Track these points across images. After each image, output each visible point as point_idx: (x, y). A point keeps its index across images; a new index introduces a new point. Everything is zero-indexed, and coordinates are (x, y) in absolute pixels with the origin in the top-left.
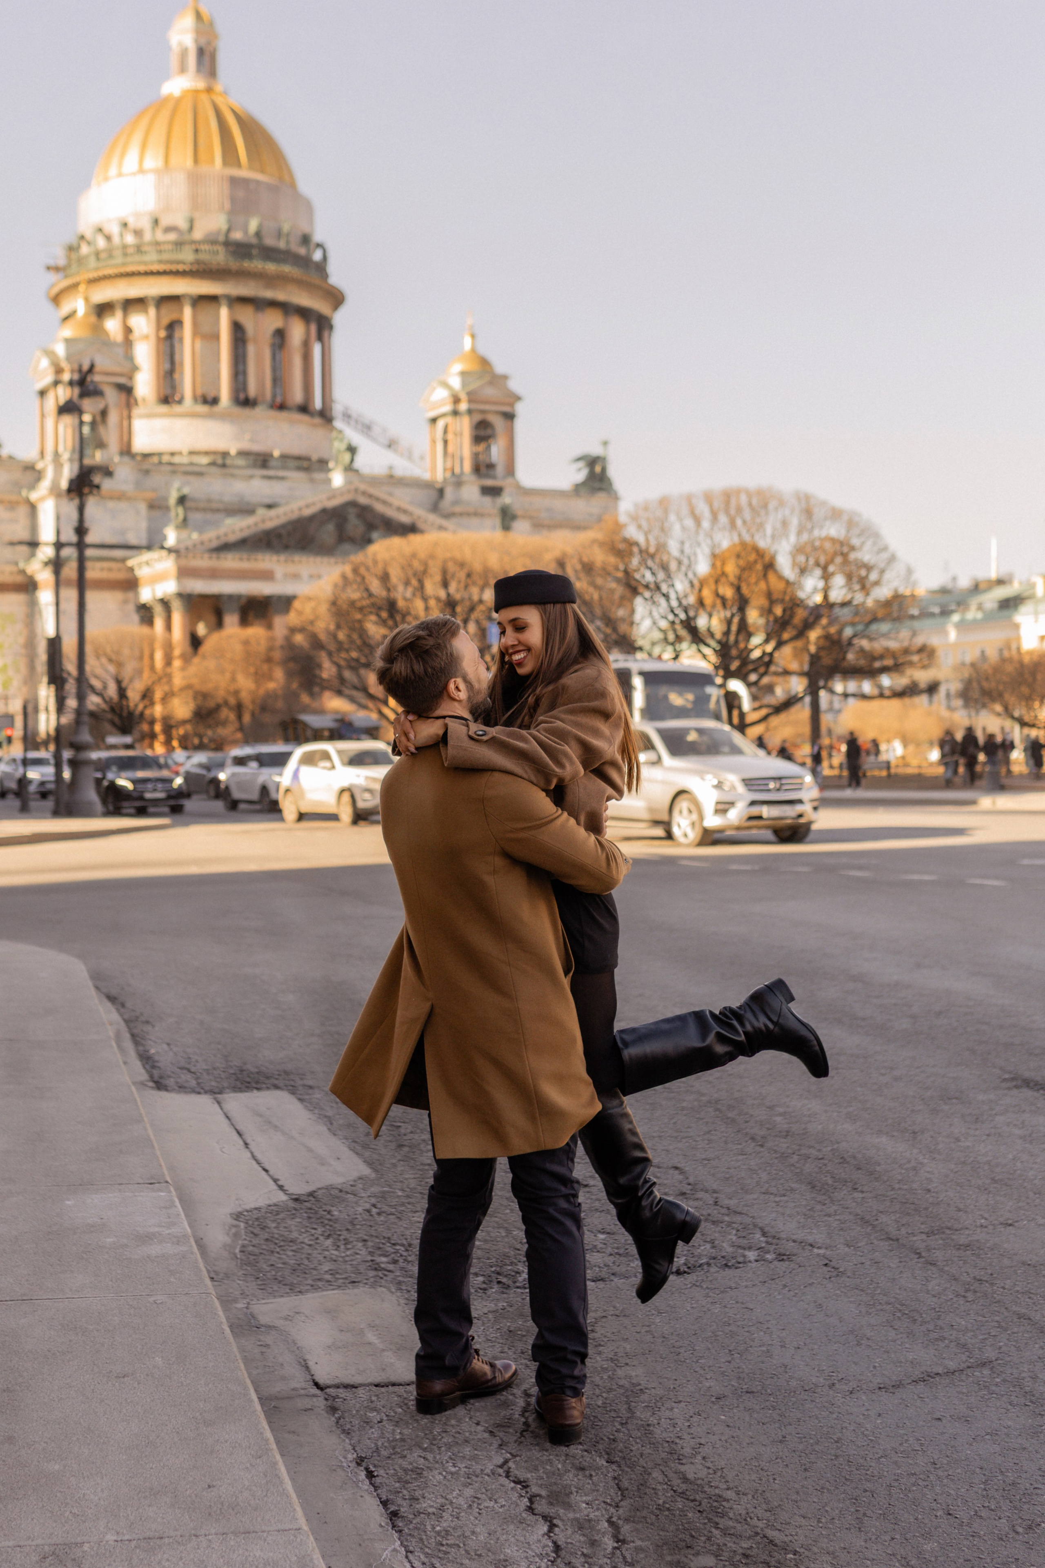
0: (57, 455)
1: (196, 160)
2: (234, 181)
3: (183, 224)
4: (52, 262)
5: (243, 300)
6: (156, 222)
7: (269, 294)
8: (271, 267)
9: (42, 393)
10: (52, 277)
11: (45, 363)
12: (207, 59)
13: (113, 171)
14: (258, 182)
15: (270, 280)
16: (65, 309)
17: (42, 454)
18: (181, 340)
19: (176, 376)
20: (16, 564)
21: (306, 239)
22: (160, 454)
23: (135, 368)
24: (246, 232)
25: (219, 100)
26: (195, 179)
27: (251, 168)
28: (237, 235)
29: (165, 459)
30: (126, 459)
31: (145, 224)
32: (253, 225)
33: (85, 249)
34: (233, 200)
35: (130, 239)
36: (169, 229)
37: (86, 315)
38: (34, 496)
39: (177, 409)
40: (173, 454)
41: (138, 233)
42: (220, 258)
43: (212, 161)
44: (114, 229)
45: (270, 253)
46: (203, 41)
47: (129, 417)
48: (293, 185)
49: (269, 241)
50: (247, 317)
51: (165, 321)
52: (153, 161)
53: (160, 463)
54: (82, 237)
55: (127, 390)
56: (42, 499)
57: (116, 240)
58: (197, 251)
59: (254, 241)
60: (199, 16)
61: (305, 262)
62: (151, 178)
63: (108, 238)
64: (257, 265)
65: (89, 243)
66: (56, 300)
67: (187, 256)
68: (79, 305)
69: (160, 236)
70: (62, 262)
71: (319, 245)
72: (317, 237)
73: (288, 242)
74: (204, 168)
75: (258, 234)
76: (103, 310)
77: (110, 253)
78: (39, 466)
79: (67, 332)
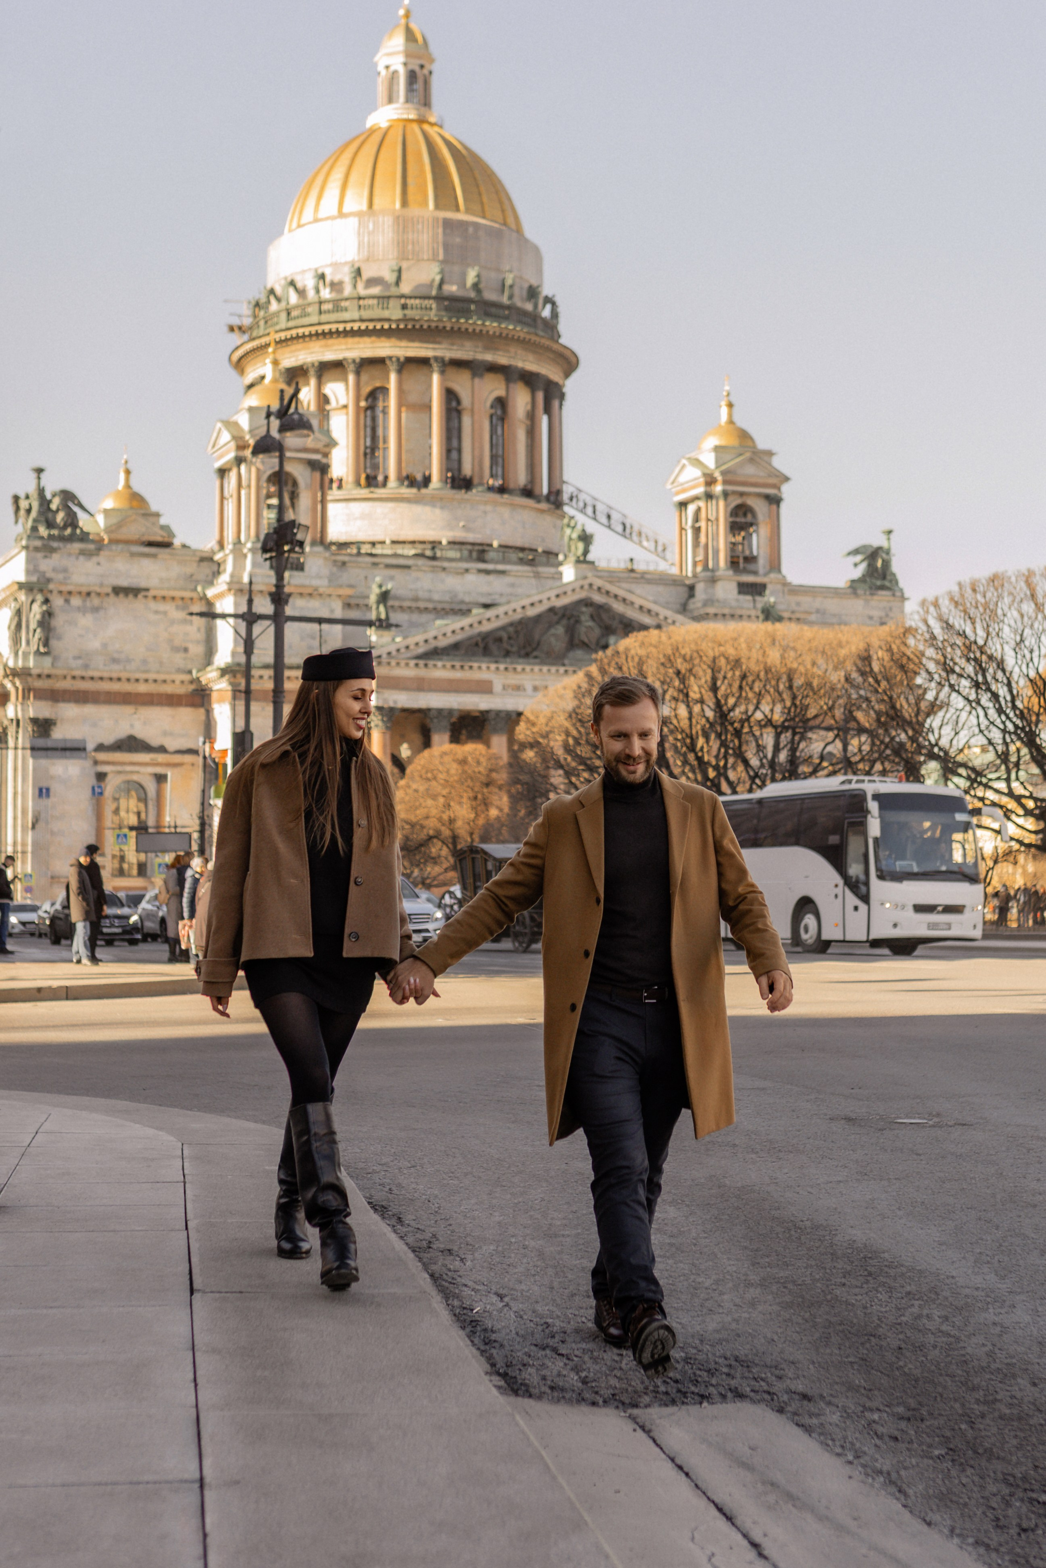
0: (238, 542)
1: (405, 203)
2: (448, 224)
3: (390, 277)
4: (236, 321)
5: (458, 364)
6: (358, 272)
7: (489, 357)
8: (491, 326)
9: (222, 472)
10: (236, 339)
11: (226, 437)
12: (419, 86)
13: (308, 214)
14: (476, 225)
15: (491, 341)
16: (251, 376)
17: (221, 545)
18: (385, 412)
19: (379, 453)
20: (190, 672)
21: (533, 293)
22: (358, 544)
23: (332, 443)
24: (463, 284)
25: (432, 131)
26: (403, 224)
27: (468, 211)
28: (452, 289)
29: (365, 549)
30: (319, 549)
31: (345, 275)
32: (471, 276)
33: (274, 306)
34: (446, 247)
35: (326, 294)
36: (372, 282)
37: (275, 381)
38: (210, 593)
39: (380, 492)
40: (373, 544)
41: (336, 286)
42: (433, 314)
43: (425, 203)
44: (308, 282)
45: (490, 309)
46: (414, 65)
47: (323, 502)
48: (519, 231)
49: (490, 296)
50: (462, 384)
51: (366, 390)
52: (356, 202)
53: (359, 554)
54: (272, 292)
55: (321, 468)
56: (221, 596)
57: (311, 294)
58: (404, 307)
59: (473, 295)
60: (410, 36)
61: (531, 319)
62: (353, 222)
63: (301, 293)
64: (475, 322)
65: (279, 300)
66: (239, 365)
67: (394, 312)
68: (264, 368)
69: (362, 290)
70: (247, 321)
71: (548, 300)
72: (547, 290)
73: (511, 297)
74: (414, 211)
75: (476, 286)
76: (295, 375)
77: (303, 308)
78: (218, 557)
79: (253, 400)
